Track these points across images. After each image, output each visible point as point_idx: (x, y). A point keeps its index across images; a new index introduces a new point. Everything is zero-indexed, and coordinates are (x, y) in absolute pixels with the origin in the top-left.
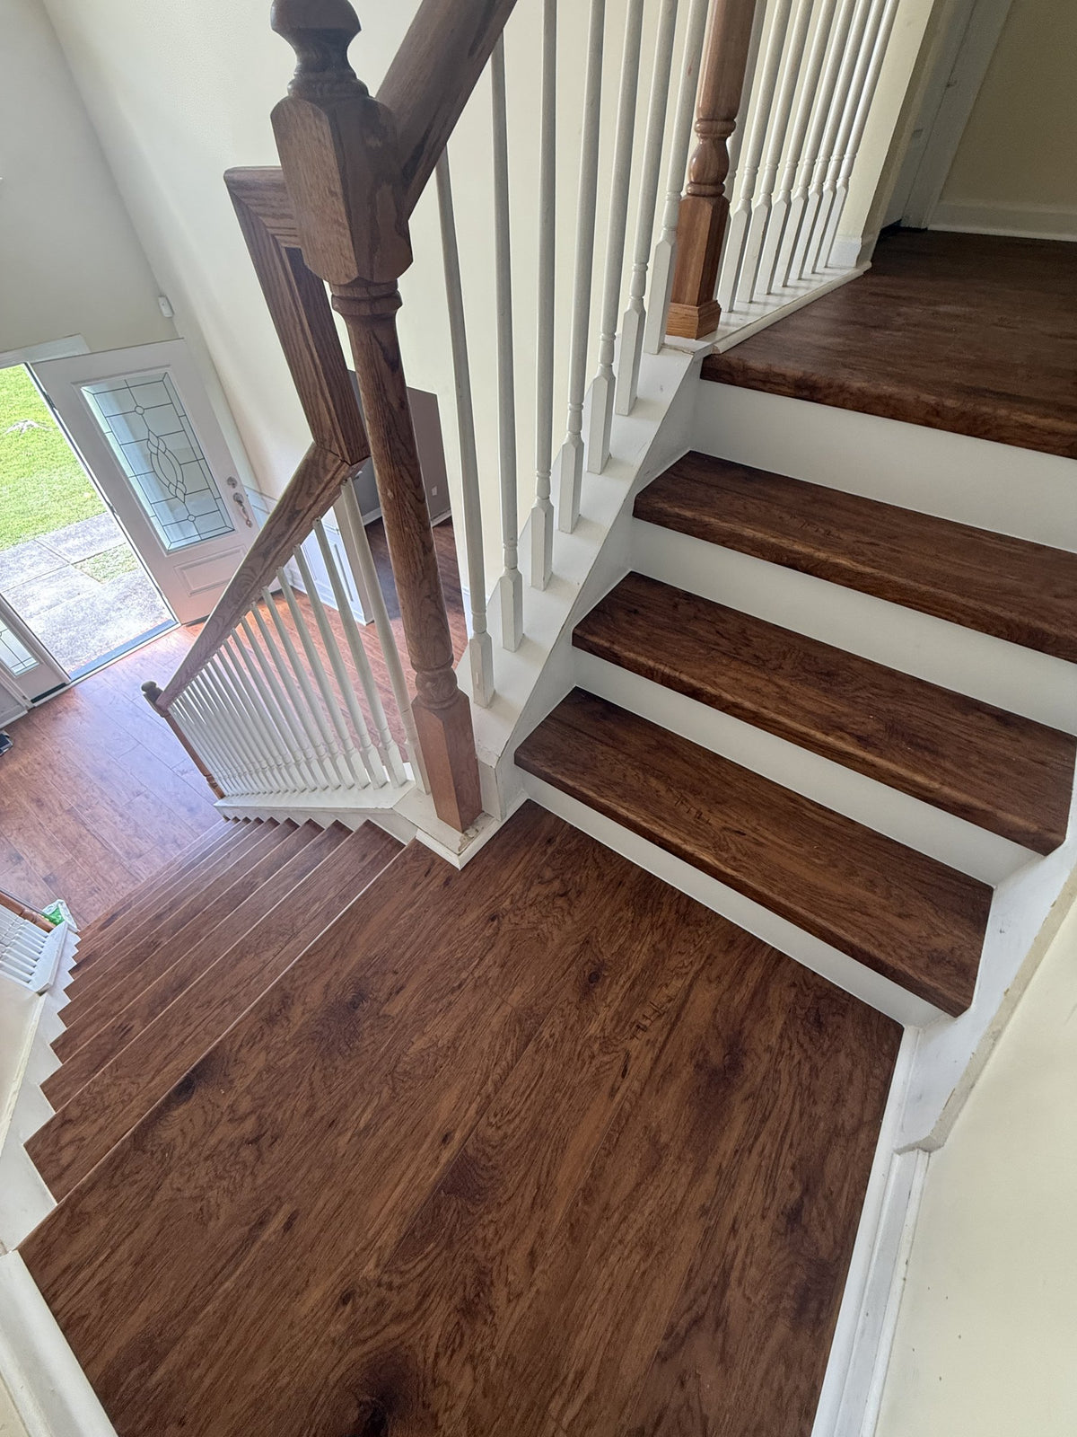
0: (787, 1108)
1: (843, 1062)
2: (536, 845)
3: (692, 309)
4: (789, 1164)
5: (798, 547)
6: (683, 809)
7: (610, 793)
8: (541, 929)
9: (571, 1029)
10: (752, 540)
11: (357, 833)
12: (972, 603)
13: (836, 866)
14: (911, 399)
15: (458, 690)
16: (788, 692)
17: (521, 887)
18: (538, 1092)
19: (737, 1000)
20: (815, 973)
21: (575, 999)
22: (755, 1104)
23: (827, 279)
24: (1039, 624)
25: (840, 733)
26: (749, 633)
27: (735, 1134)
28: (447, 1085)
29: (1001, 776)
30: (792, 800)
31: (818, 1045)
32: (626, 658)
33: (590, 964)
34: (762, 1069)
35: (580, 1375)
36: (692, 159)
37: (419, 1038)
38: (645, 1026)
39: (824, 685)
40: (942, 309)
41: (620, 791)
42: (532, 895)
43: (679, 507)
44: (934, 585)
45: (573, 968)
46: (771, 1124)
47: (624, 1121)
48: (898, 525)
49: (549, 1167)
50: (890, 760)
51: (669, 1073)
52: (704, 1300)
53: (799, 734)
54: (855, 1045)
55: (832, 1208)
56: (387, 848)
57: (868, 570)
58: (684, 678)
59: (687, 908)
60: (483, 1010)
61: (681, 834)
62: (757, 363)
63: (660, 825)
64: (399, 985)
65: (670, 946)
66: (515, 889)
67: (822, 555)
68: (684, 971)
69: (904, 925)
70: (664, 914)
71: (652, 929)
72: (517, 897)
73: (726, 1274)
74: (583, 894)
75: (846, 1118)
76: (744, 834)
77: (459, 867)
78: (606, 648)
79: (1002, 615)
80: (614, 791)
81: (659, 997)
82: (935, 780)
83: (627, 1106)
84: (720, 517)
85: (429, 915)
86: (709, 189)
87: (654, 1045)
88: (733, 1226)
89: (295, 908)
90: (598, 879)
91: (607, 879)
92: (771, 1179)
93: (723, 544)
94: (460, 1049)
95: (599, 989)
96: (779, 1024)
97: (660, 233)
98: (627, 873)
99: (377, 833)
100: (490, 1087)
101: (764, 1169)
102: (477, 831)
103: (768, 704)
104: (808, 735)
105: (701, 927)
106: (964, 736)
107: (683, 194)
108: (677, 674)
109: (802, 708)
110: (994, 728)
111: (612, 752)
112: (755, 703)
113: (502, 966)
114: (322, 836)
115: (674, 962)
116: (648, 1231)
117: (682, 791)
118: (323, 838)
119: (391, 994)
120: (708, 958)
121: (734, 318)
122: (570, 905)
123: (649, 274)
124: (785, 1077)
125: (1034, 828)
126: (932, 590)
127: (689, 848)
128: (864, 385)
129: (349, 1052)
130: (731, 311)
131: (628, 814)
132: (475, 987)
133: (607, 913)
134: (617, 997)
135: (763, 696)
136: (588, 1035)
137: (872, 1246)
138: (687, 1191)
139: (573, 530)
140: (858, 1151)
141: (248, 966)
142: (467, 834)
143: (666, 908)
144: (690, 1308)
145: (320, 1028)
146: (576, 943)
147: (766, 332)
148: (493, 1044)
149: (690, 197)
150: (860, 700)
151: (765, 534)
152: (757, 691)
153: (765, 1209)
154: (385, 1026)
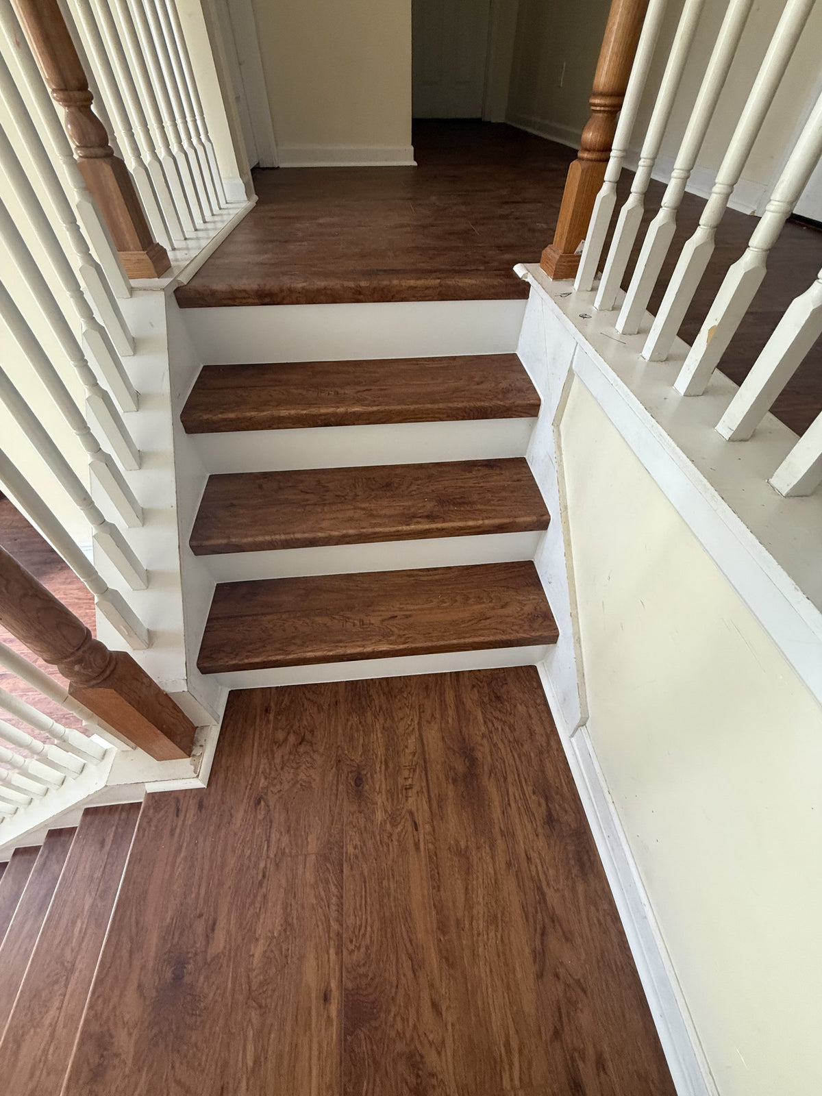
0: (511, 761)
1: (521, 709)
2: (258, 720)
3: (141, 254)
4: (531, 792)
5: (323, 411)
6: (349, 625)
7: (293, 648)
8: (301, 779)
9: (365, 830)
10: (289, 418)
11: (81, 828)
12: (441, 406)
13: (456, 601)
14: (339, 286)
15: (111, 653)
16: (371, 510)
17: (266, 761)
18: (371, 895)
19: (450, 721)
20: (479, 670)
21: (355, 808)
22: (496, 775)
23: (233, 212)
24: (479, 404)
25: (415, 520)
26: (323, 482)
27: (497, 803)
28: (302, 958)
29: (505, 498)
30: (409, 576)
31: (505, 711)
32: (245, 543)
33: (350, 775)
34: (487, 750)
35: (507, 1044)
36: (66, 127)
37: (256, 947)
38: (410, 785)
39: (388, 494)
40: (321, 221)
41: (298, 642)
42: (278, 760)
43: (222, 413)
44: (416, 403)
45: (341, 787)
46: (510, 779)
47: (435, 858)
48: (375, 372)
49: (409, 937)
50: (451, 521)
51: (442, 800)
52: (539, 916)
53: (393, 534)
54: (521, 695)
55: (562, 796)
56: (122, 818)
57: (375, 408)
58: (298, 536)
59: (388, 686)
60: (294, 877)
61: (359, 643)
62: (220, 286)
63: (341, 647)
64: (211, 922)
65: (393, 719)
66: (262, 766)
67: (341, 410)
68: (411, 728)
69: (508, 611)
70: (377, 702)
71: (375, 717)
72: (268, 770)
73: (540, 889)
74: (315, 731)
75: (540, 740)
76: (396, 617)
77: (204, 786)
78: (226, 544)
79: (458, 406)
80: (294, 644)
81: (406, 759)
82: (478, 519)
83: (431, 846)
84: (257, 409)
85: (201, 845)
86: (99, 151)
87: (423, 792)
88: (527, 857)
89: (54, 946)
90: (319, 713)
91: (326, 707)
92: (528, 810)
93: (270, 427)
94: (295, 921)
95: (367, 786)
96: (480, 717)
97: (74, 196)
98: (337, 692)
99: (103, 812)
100: (335, 926)
101: (522, 808)
102: (201, 746)
103: (364, 524)
104: (398, 531)
105: (404, 692)
106: (477, 485)
107: (76, 157)
108: (292, 536)
109: (385, 516)
110: (487, 473)
111: (275, 617)
112: (356, 528)
113: (288, 831)
114: (41, 855)
115: (402, 727)
116: (489, 912)
117: (342, 613)
118: (45, 856)
119: (207, 936)
120: (419, 709)
121: (179, 255)
122: (312, 745)
123: (83, 231)
124: (500, 745)
125: (535, 518)
126: (417, 406)
127: (369, 649)
128: (304, 284)
129: (199, 1019)
130: (174, 249)
131: (314, 654)
132: (277, 865)
133: (340, 731)
134: (381, 782)
135: (357, 520)
136: (379, 823)
137: (590, 798)
138: (494, 863)
139: (140, 466)
140: (555, 752)
141: (32, 1046)
142: (194, 756)
143: (375, 697)
144: (536, 930)
145: (155, 1030)
146: (332, 768)
147: (211, 260)
148: (317, 894)
149: (84, 159)
150: (414, 493)
151: (296, 409)
152: (351, 519)
153: (536, 830)
154: (219, 965)
